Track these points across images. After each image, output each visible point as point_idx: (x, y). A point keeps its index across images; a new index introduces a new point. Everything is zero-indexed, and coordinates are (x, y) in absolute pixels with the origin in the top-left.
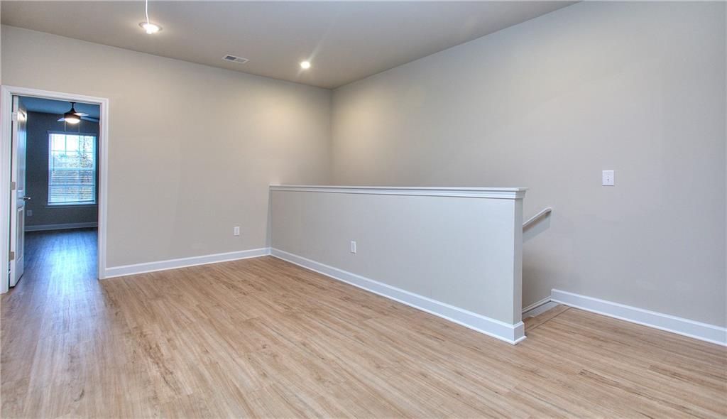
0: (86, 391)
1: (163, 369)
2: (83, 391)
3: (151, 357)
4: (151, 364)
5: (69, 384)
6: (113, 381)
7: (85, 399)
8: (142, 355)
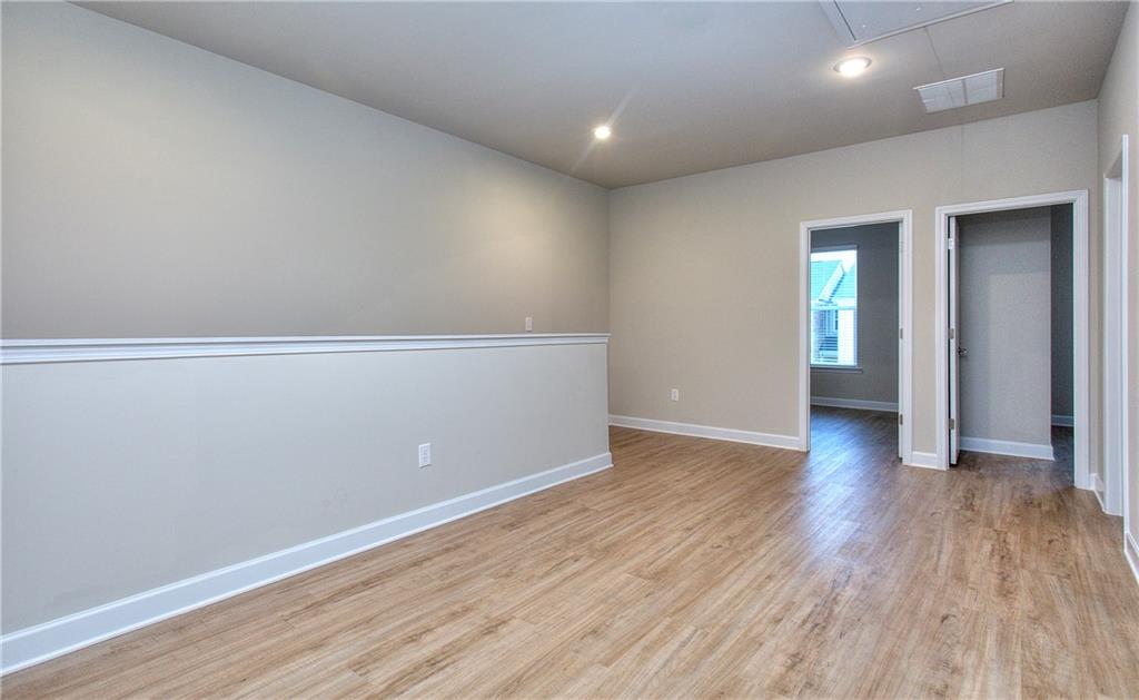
0: (938, 621)
1: (837, 590)
2: (942, 621)
3: (831, 610)
4: (841, 604)
5: (958, 642)
6: (901, 613)
7: (943, 611)
8: (839, 623)
